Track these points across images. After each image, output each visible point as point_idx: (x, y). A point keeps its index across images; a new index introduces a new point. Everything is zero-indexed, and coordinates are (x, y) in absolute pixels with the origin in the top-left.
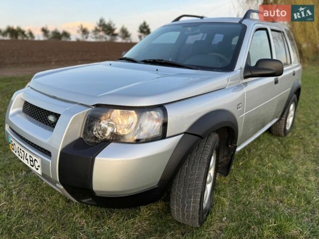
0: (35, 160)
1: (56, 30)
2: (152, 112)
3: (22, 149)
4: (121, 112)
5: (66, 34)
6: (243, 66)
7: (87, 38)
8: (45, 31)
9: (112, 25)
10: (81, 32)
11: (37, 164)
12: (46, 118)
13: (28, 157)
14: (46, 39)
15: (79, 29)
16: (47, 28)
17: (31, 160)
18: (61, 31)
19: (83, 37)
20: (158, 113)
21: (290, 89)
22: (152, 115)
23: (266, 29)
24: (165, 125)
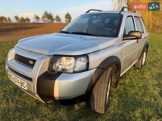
0: (24, 83)
1: (22, 17)
2: (82, 58)
3: (16, 78)
4: (66, 58)
5: (28, 20)
6: (122, 35)
7: (38, 21)
8: (17, 18)
9: (51, 15)
10: (35, 18)
11: (24, 85)
12: (28, 62)
13: (19, 82)
14: (17, 22)
15: (34, 17)
16: (17, 16)
17: (21, 83)
18: (25, 18)
19: (36, 21)
20: (85, 58)
21: (144, 45)
22: (81, 59)
23: (132, 16)
24: (88, 64)
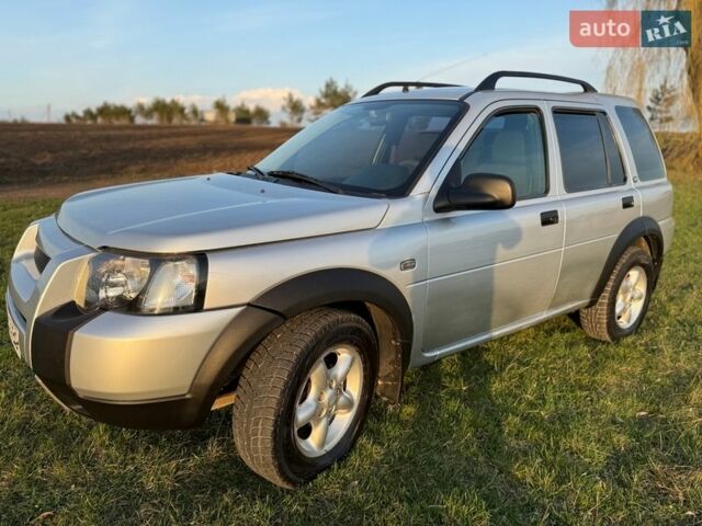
1: (243, 105)
5: (262, 114)
7: (300, 120)
8: (220, 107)
9: (351, 95)
10: (289, 110)
15: (285, 103)
16: (224, 101)
17: (13, 334)
18: (251, 107)
19: (292, 119)
21: (616, 236)
